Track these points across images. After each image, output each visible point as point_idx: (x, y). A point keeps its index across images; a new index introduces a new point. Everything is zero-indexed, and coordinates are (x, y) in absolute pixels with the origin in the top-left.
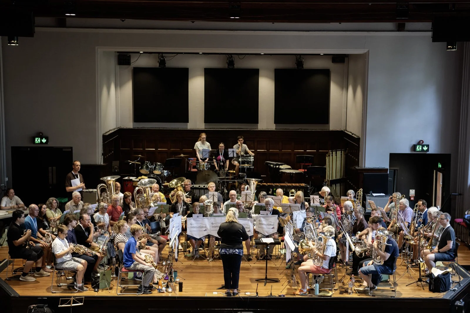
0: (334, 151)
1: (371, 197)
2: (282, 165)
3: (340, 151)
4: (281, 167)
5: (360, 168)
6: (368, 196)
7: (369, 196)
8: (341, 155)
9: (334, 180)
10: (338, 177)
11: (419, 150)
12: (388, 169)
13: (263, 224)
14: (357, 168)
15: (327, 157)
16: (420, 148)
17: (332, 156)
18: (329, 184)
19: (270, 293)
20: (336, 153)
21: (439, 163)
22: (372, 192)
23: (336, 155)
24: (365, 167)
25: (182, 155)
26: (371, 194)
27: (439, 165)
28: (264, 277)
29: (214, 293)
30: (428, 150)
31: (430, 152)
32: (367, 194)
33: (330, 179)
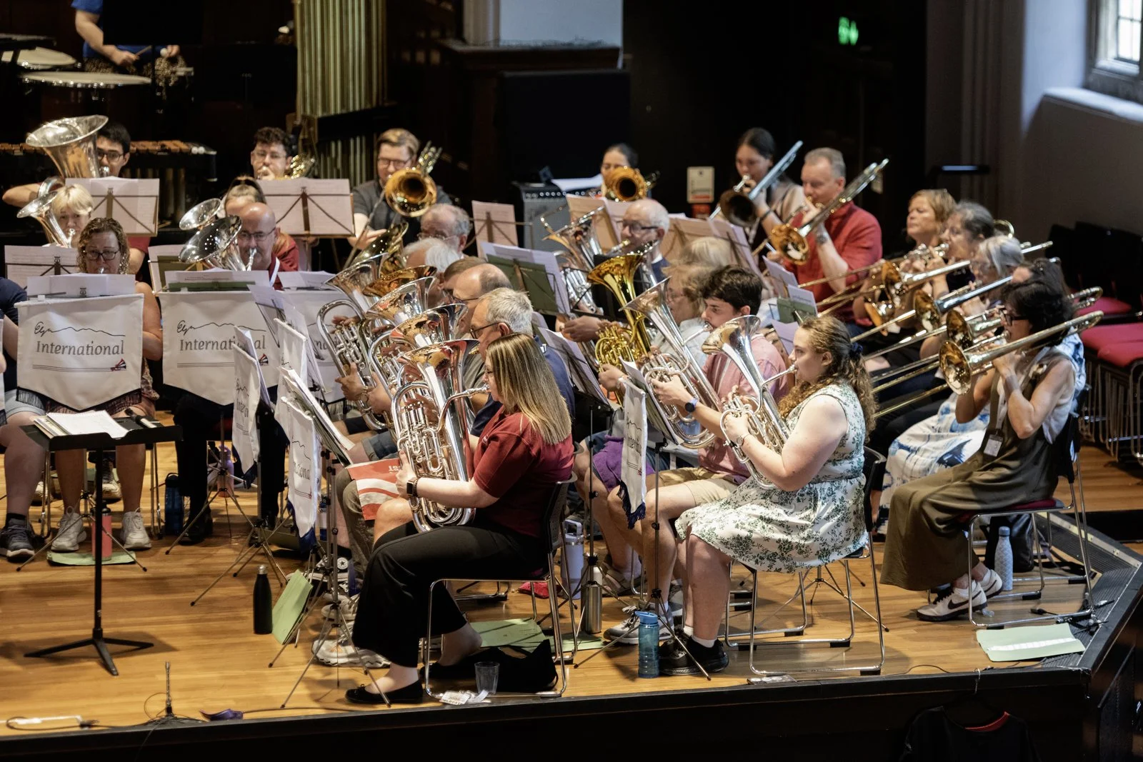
1: (550, 197)
2: (30, 46)
4: (25, 59)
5: (471, 48)
6: (531, 192)
7: (537, 191)
10: (356, 103)
13: (58, 349)
14: (457, 46)
18: (315, 140)
19: (164, 706)
22: (549, 174)
24: (497, 40)
26: (549, 183)
28: (88, 633)
32: (527, 184)
33: (320, 114)
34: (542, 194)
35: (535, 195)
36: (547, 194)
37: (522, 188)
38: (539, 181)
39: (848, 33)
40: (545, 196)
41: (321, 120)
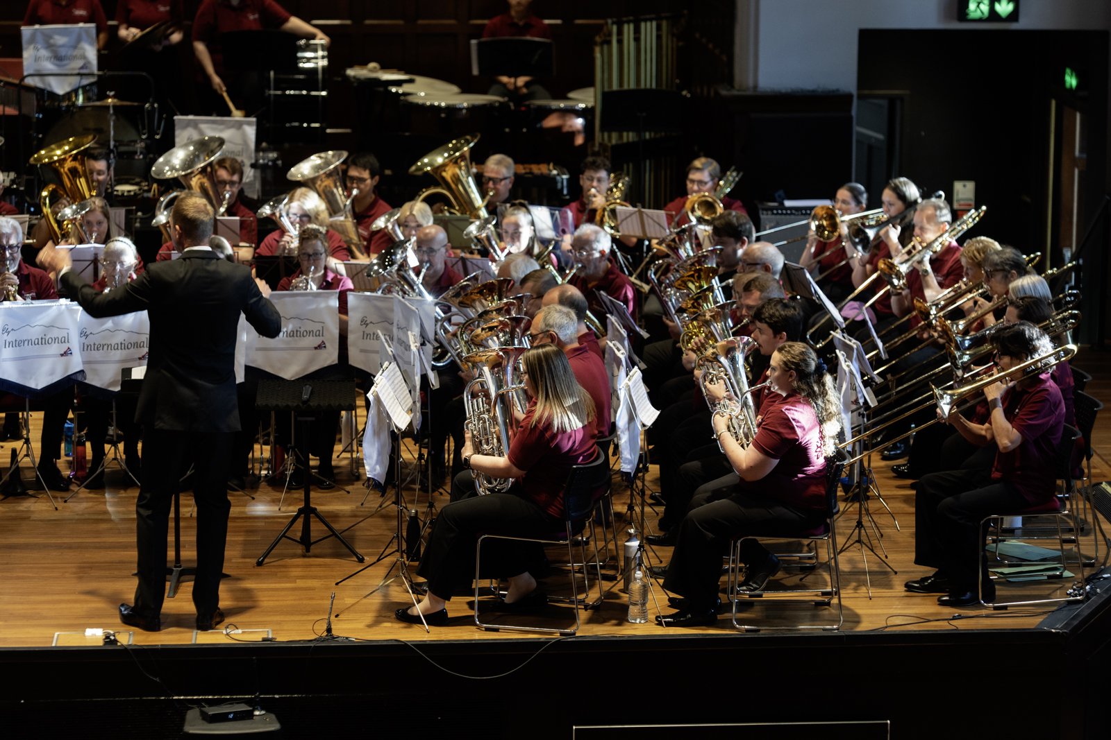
0: (628, 22)
1: (782, 214)
3: (651, 20)
5: (735, 93)
6: (767, 209)
8: (659, 37)
9: (628, 144)
11: (977, 15)
12: (850, 96)
14: (724, 92)
15: (597, 50)
16: (982, 6)
17: (620, 42)
19: (325, 627)
20: (637, 31)
21: (1068, 71)
22: (782, 195)
23: (637, 39)
24: (756, 87)
26: (780, 201)
27: (1068, 78)
29: (90, 632)
30: (1013, 16)
31: (1023, 24)
32: (765, 203)
33: (614, 142)
34: (775, 212)
35: (769, 212)
36: (780, 212)
37: (760, 206)
38: (774, 201)
39: (1071, 81)
40: (778, 214)
41: (613, 147)
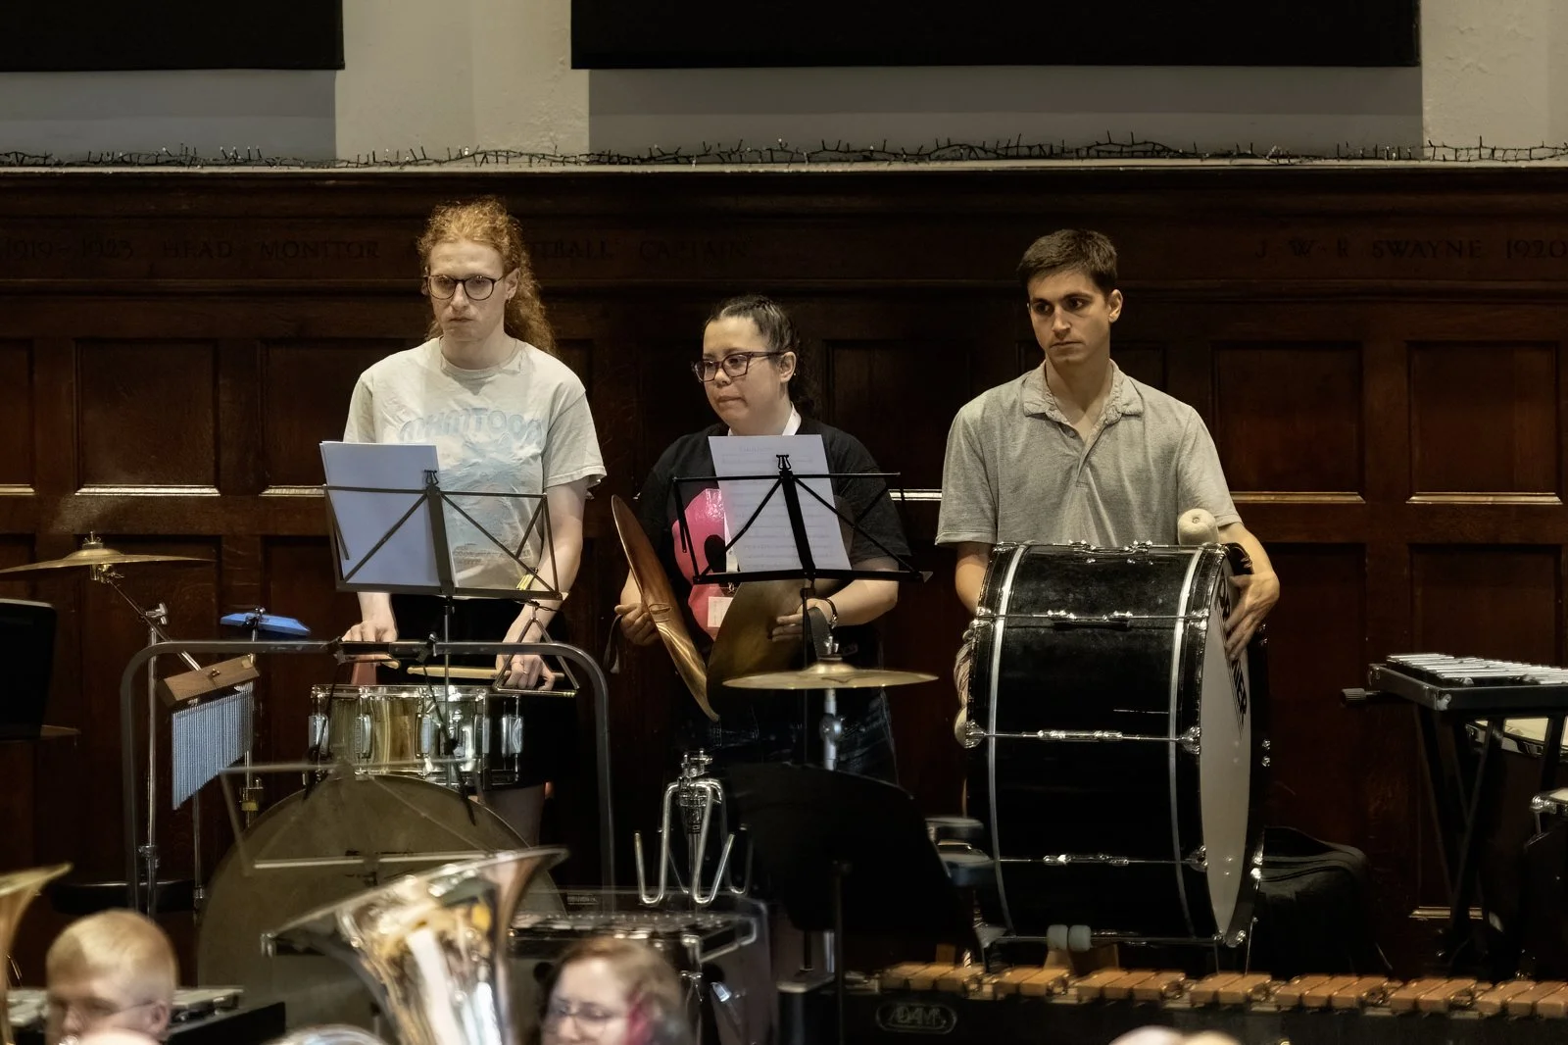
25: (96, 556)
